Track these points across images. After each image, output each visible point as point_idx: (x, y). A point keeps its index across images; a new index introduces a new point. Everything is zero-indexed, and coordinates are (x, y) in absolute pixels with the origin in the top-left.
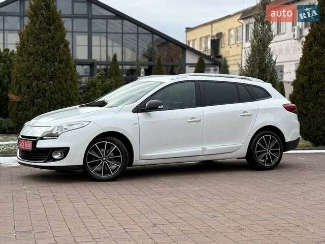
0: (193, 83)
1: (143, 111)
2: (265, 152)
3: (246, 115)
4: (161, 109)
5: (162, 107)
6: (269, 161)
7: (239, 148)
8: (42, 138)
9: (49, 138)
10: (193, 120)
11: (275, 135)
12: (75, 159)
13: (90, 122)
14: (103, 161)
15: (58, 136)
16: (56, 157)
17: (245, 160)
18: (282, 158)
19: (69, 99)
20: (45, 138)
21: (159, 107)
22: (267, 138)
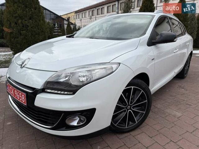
2: (186, 68)
3: (188, 44)
6: (186, 73)
7: (182, 67)
13: (120, 63)
19: (42, 32)
20: (48, 91)
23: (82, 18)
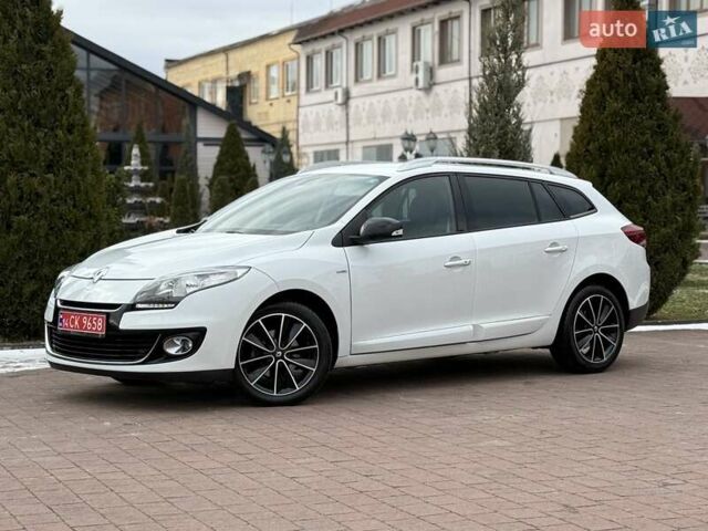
0: (446, 179)
1: (353, 243)
2: (590, 333)
3: (557, 251)
4: (399, 238)
5: (400, 232)
6: (599, 354)
7: (542, 324)
8: (132, 307)
9: (152, 306)
10: (456, 264)
11: (611, 294)
12: (218, 354)
13: (250, 268)
14: (277, 359)
15: (176, 303)
16: (172, 351)
17: (548, 351)
18: (623, 345)
20: (139, 306)
21: (394, 234)
22: (595, 302)
23: (358, 78)
